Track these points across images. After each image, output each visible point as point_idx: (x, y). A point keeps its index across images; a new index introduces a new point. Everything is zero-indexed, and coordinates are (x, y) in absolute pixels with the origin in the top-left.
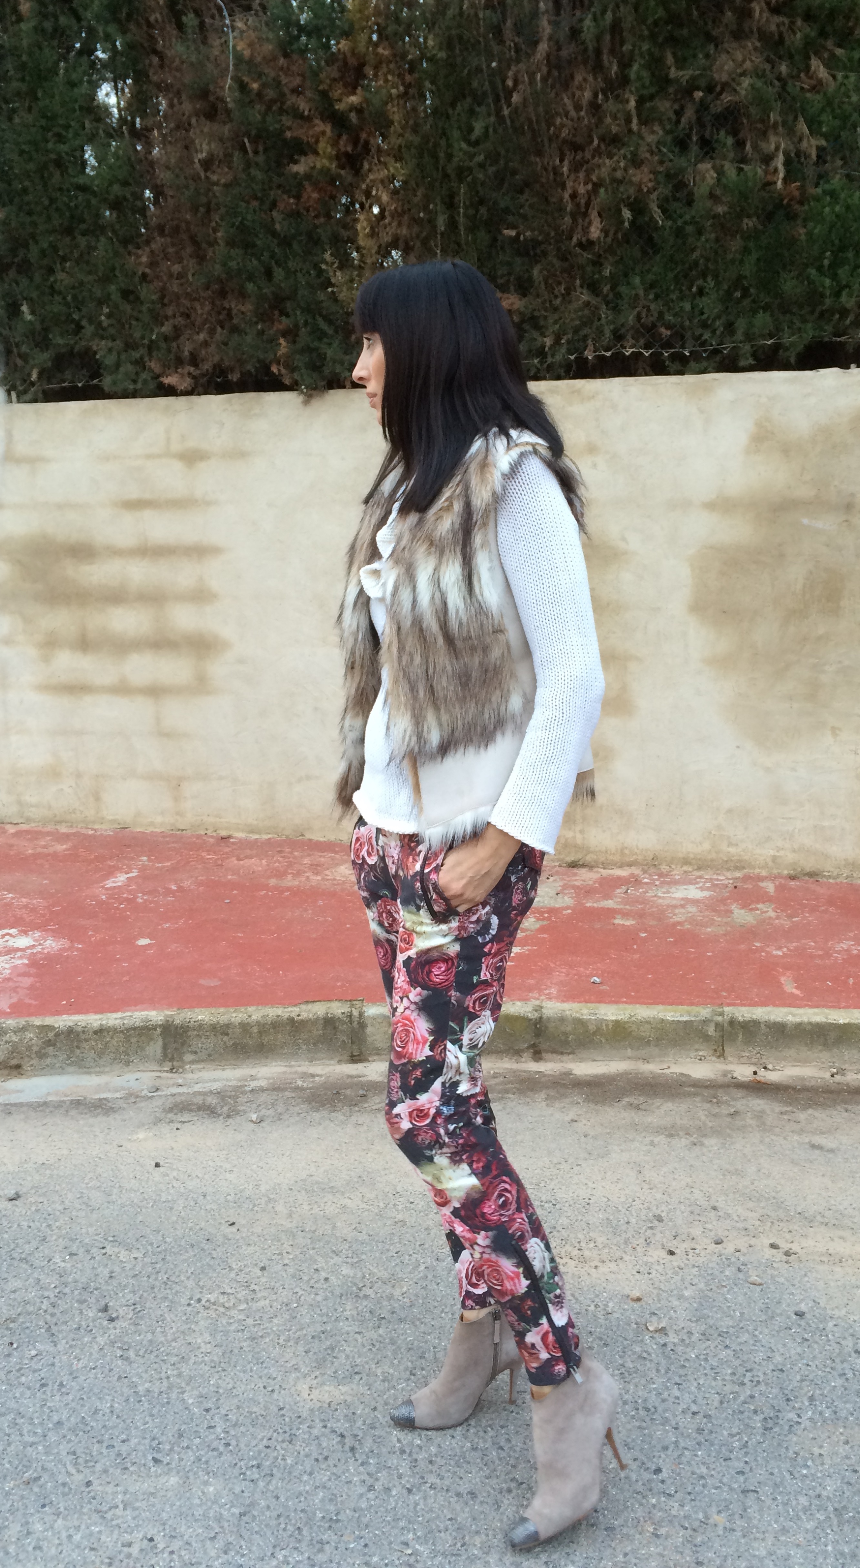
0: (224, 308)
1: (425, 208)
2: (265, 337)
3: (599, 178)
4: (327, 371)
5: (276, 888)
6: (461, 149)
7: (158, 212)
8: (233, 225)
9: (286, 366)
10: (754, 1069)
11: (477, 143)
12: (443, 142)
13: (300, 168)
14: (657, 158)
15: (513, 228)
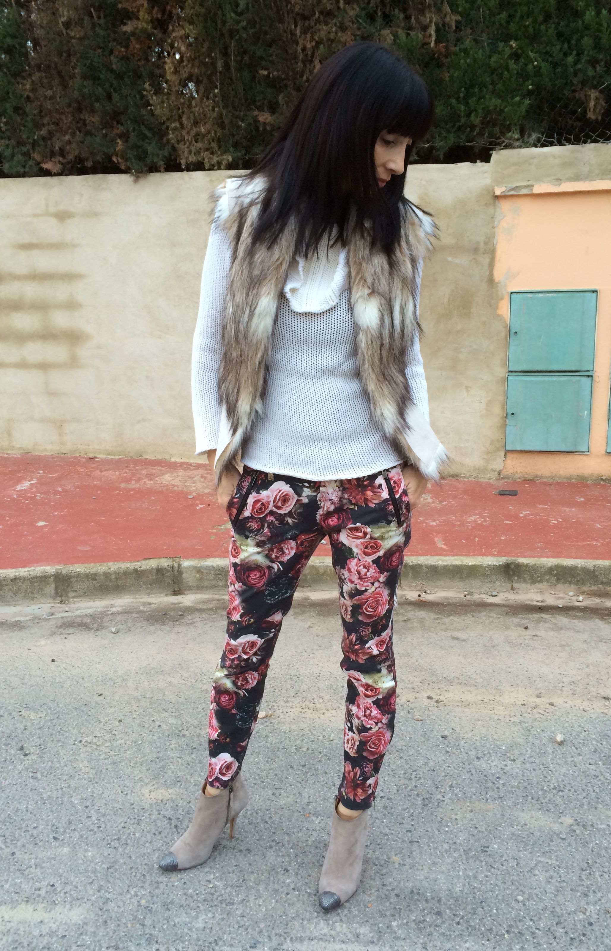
0: (81, 119)
1: (209, 55)
2: (108, 138)
3: (319, 38)
4: (148, 161)
5: (124, 489)
6: (231, 18)
7: (36, 56)
8: (85, 65)
9: (122, 157)
10: (419, 593)
11: (241, 14)
12: (219, 13)
13: (128, 28)
14: (355, 26)
15: (265, 69)
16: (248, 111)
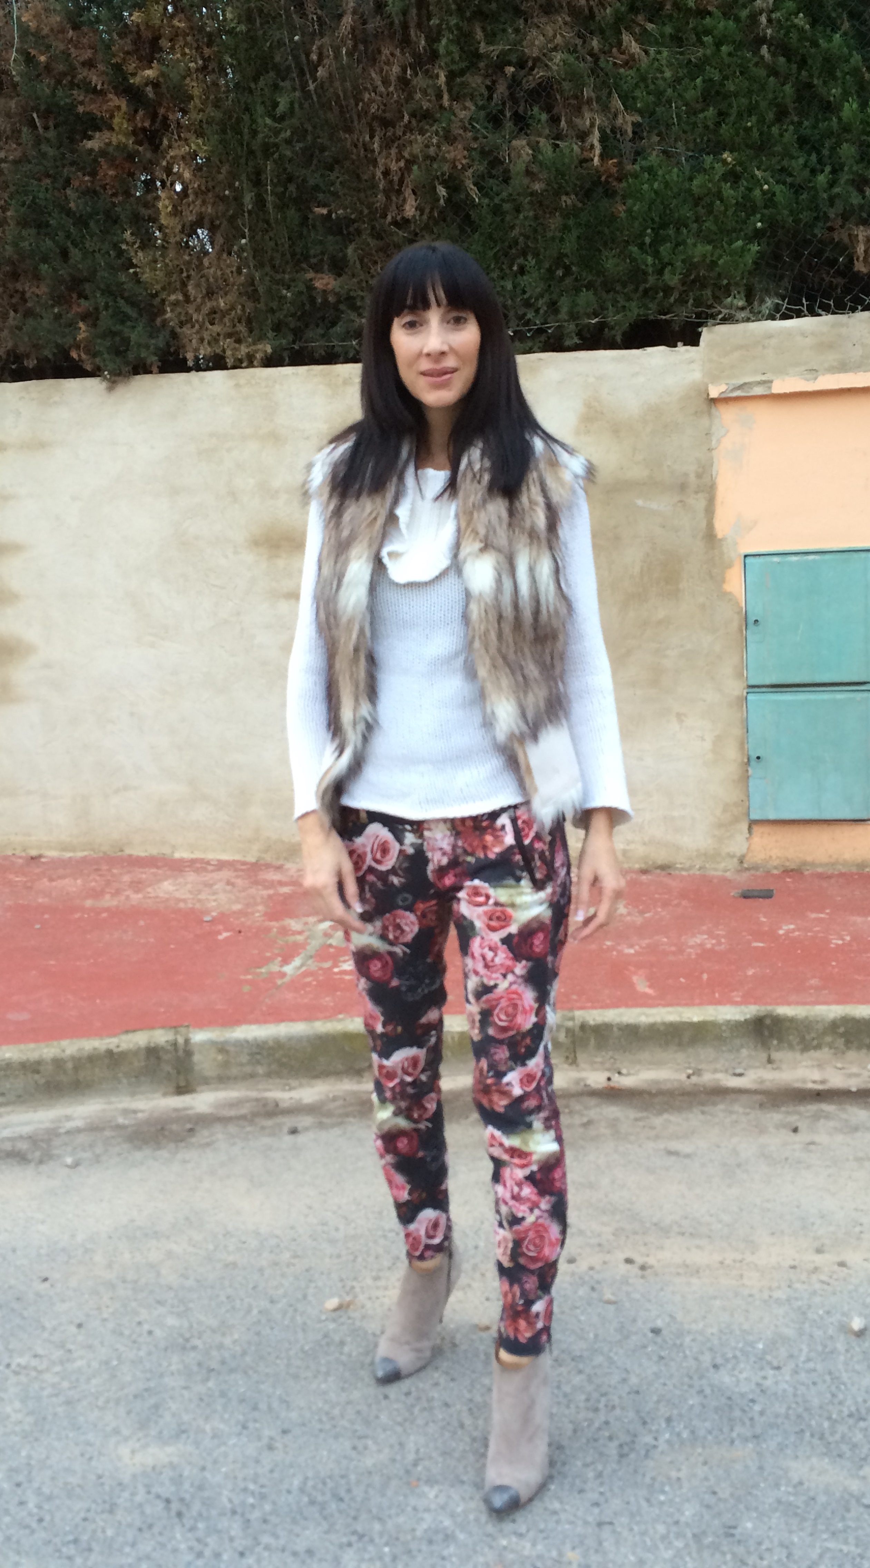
0: (17, 291)
1: (231, 186)
2: (62, 321)
3: (411, 154)
4: (131, 356)
6: (265, 125)
9: (88, 351)
10: (607, 1074)
11: (281, 119)
12: (246, 117)
13: (93, 144)
14: (470, 134)
15: (324, 206)
16: (297, 272)
